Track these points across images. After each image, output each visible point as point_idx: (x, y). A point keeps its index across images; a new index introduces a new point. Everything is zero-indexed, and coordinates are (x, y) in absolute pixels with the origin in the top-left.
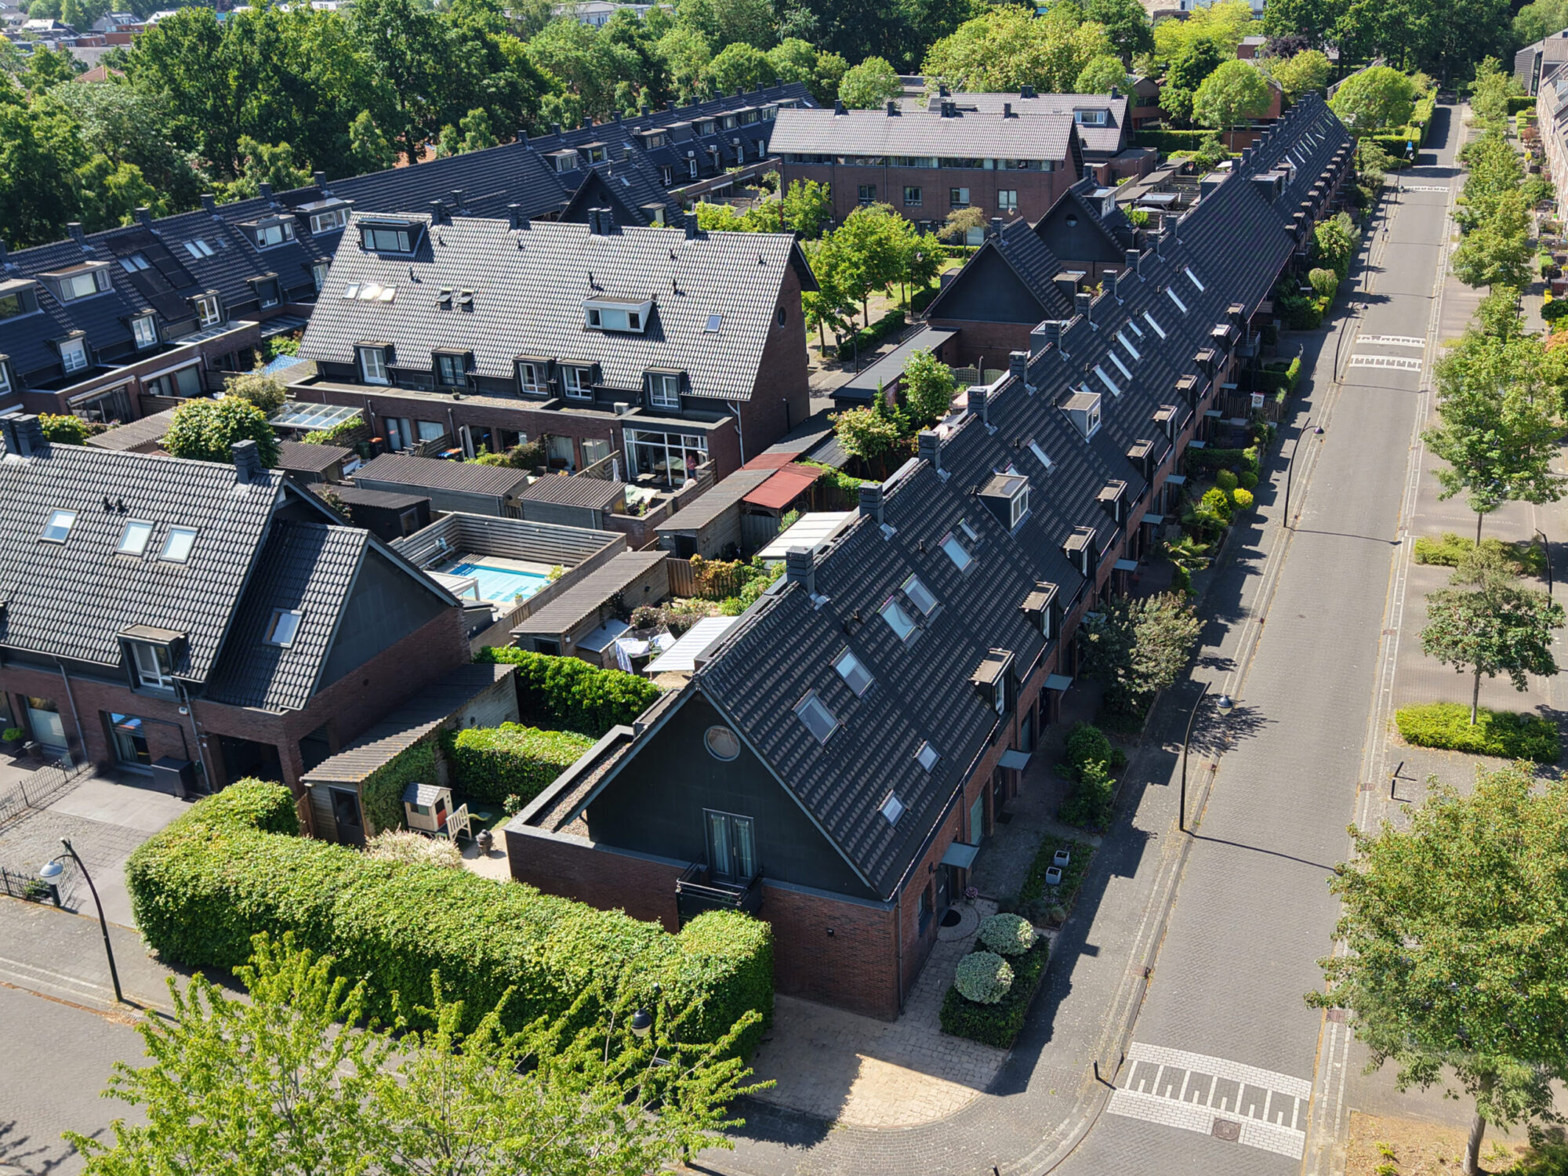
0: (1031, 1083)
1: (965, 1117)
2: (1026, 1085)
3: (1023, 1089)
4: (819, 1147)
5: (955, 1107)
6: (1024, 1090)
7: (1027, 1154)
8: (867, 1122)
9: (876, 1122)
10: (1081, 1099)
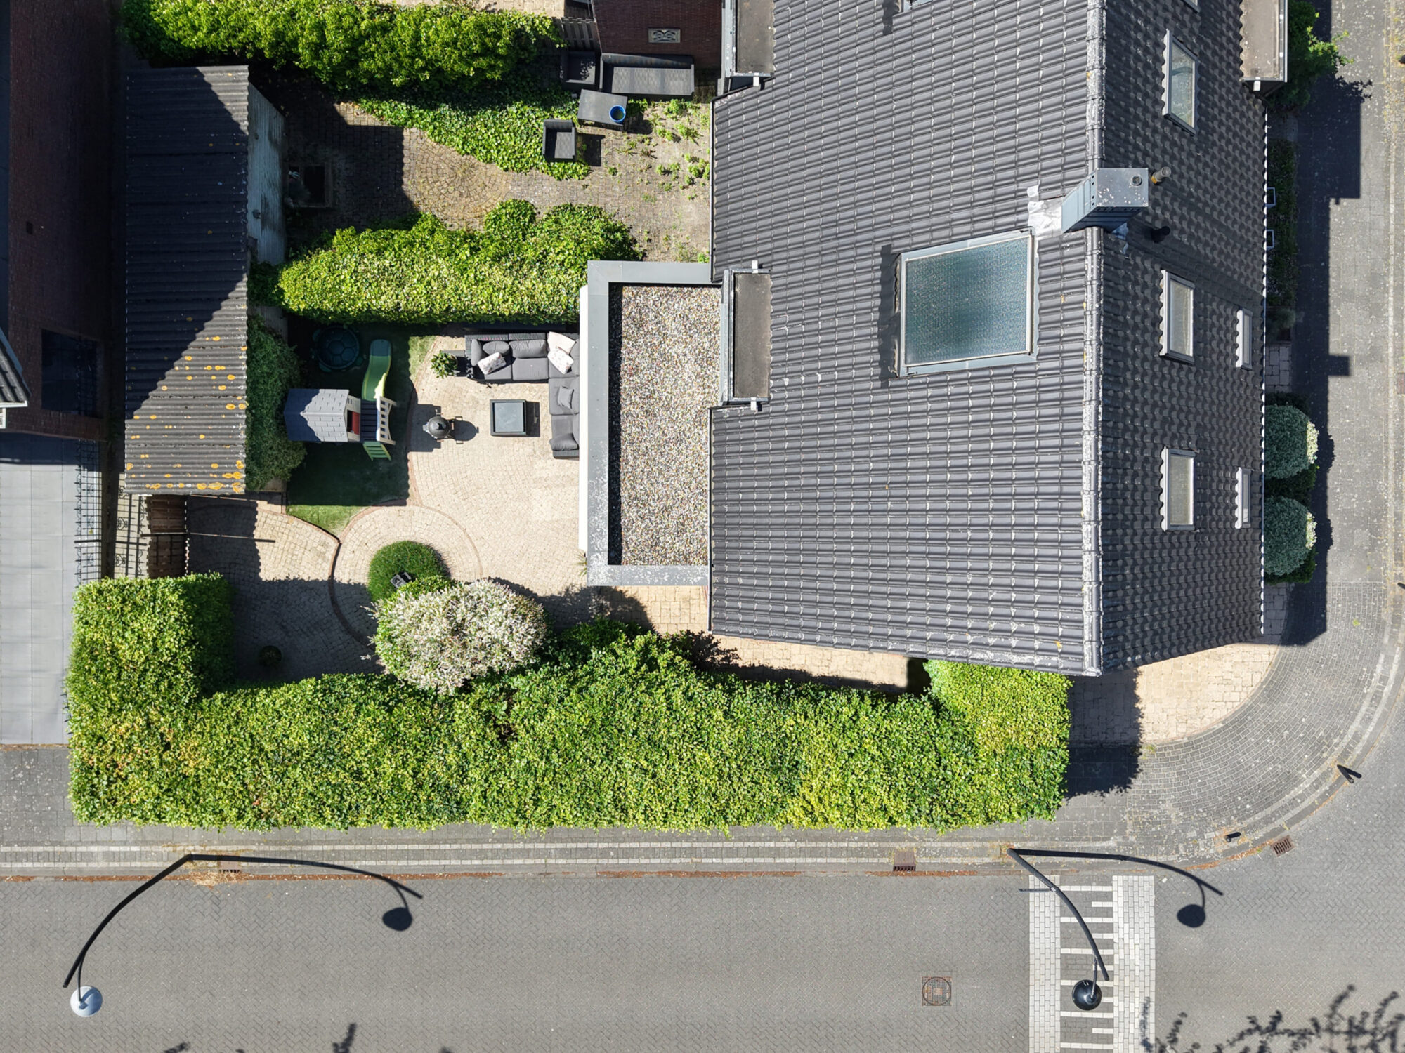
0: (1329, 616)
1: (1273, 688)
2: (1324, 620)
3: (1322, 628)
4: (1137, 782)
5: (1258, 678)
6: (1324, 629)
7: (1353, 719)
8: (1173, 734)
9: (1182, 730)
10: (1389, 622)
